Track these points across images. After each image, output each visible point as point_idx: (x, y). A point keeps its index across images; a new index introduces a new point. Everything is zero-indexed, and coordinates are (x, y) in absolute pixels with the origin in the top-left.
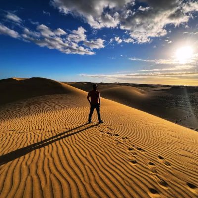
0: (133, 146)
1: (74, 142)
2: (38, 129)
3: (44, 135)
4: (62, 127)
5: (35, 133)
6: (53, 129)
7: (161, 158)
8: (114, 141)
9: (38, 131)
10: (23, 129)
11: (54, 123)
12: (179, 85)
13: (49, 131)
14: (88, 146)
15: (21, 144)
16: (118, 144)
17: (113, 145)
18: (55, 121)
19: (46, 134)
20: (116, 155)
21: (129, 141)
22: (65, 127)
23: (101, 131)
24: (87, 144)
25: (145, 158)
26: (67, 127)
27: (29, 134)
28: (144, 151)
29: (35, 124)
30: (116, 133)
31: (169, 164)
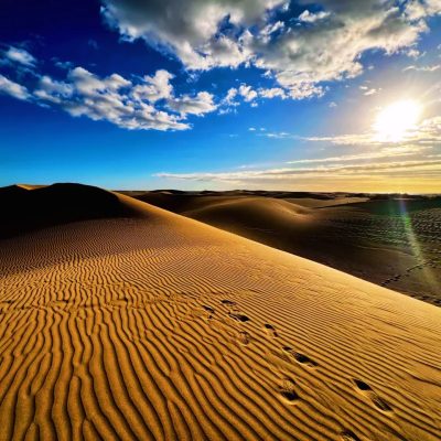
0: (287, 349)
1: (142, 335)
2: (64, 300)
3: (74, 314)
4: (115, 295)
5: (56, 309)
6: (95, 301)
7: (363, 386)
8: (238, 335)
9: (63, 305)
10: (31, 299)
11: (100, 287)
12: (389, 193)
13: (85, 306)
14: (175, 348)
15: (22, 337)
16: (247, 342)
17: (236, 344)
18: (100, 282)
19: (78, 313)
20: (244, 372)
21: (276, 335)
22: (122, 295)
23: (207, 309)
24: (173, 341)
25: (320, 384)
26: (128, 297)
27: (42, 313)
28: (315, 364)
29: (58, 287)
30: (242, 314)
31: (387, 407)
